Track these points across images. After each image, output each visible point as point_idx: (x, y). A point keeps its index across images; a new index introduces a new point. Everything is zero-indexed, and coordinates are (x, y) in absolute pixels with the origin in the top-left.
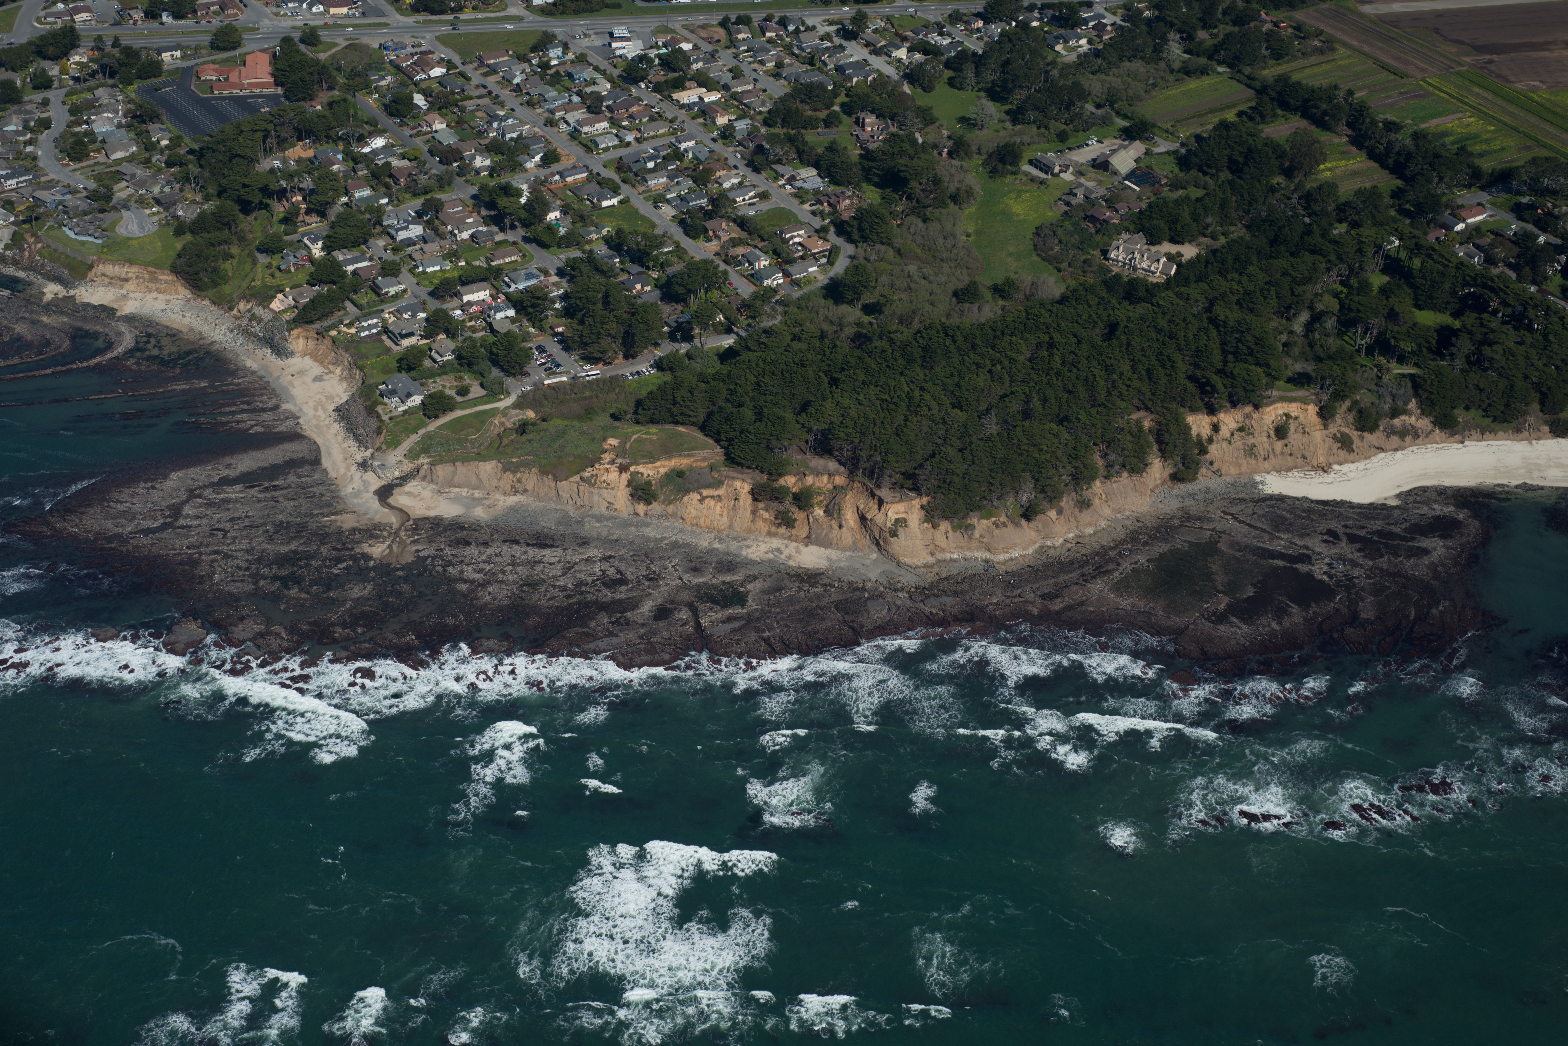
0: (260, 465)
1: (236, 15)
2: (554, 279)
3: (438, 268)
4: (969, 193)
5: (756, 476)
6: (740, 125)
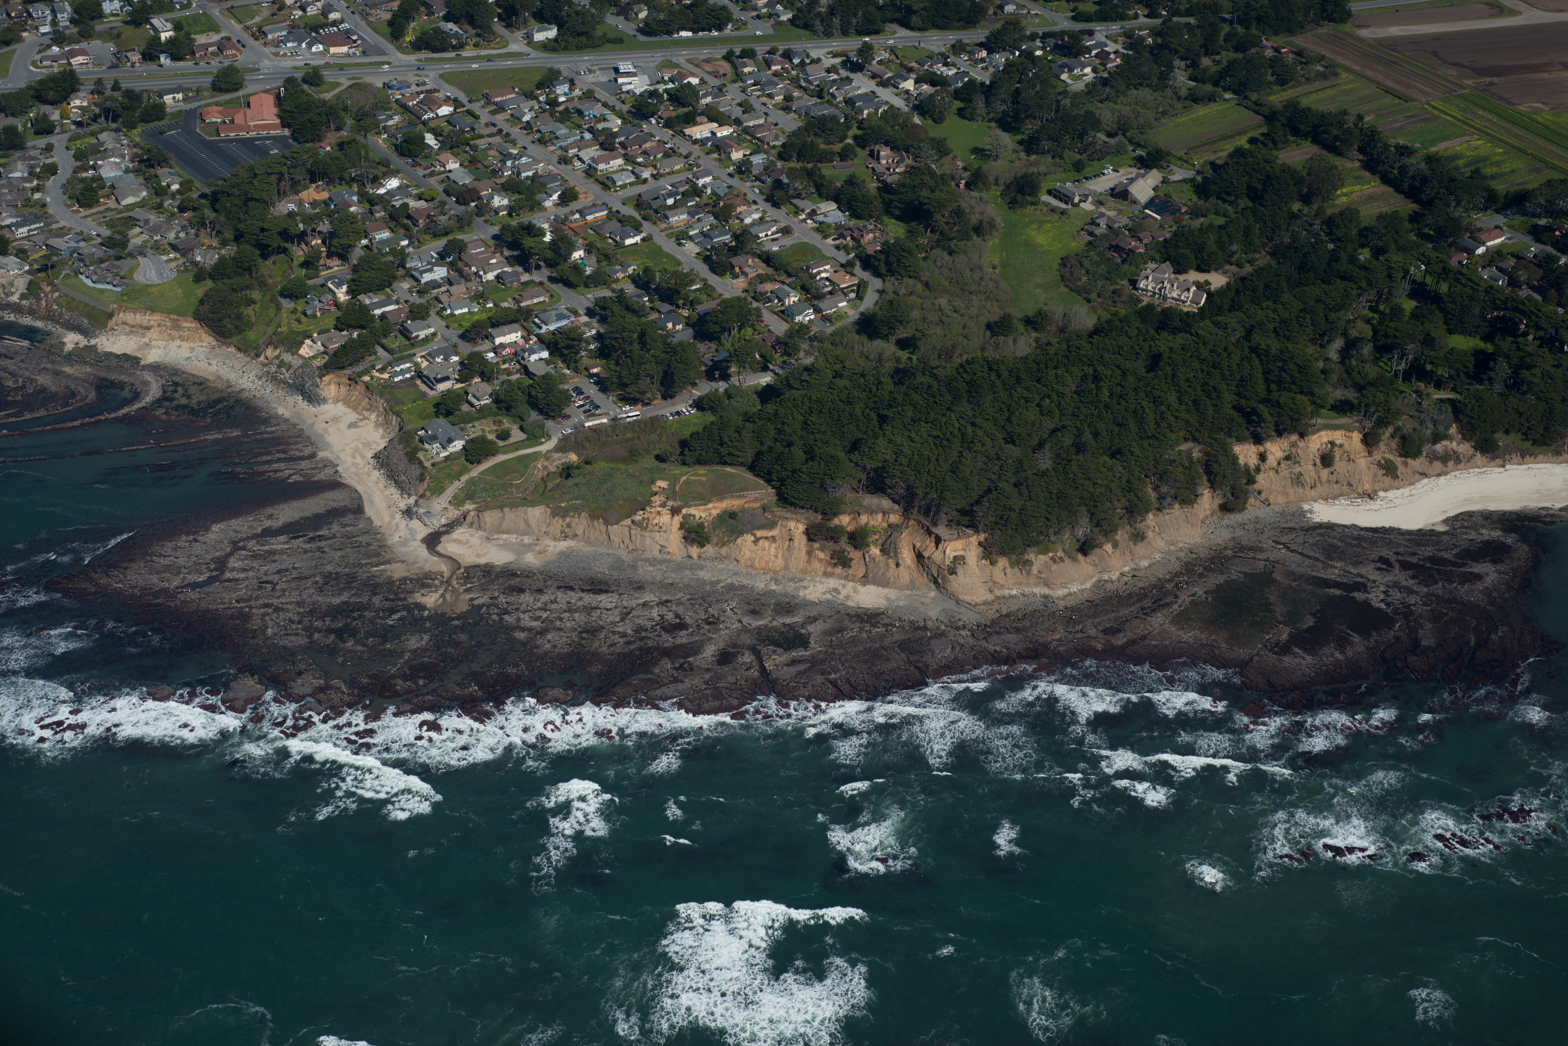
0: (302, 514)
1: (235, 56)
2: (584, 319)
3: (466, 310)
4: (992, 224)
5: (811, 516)
6: (756, 160)
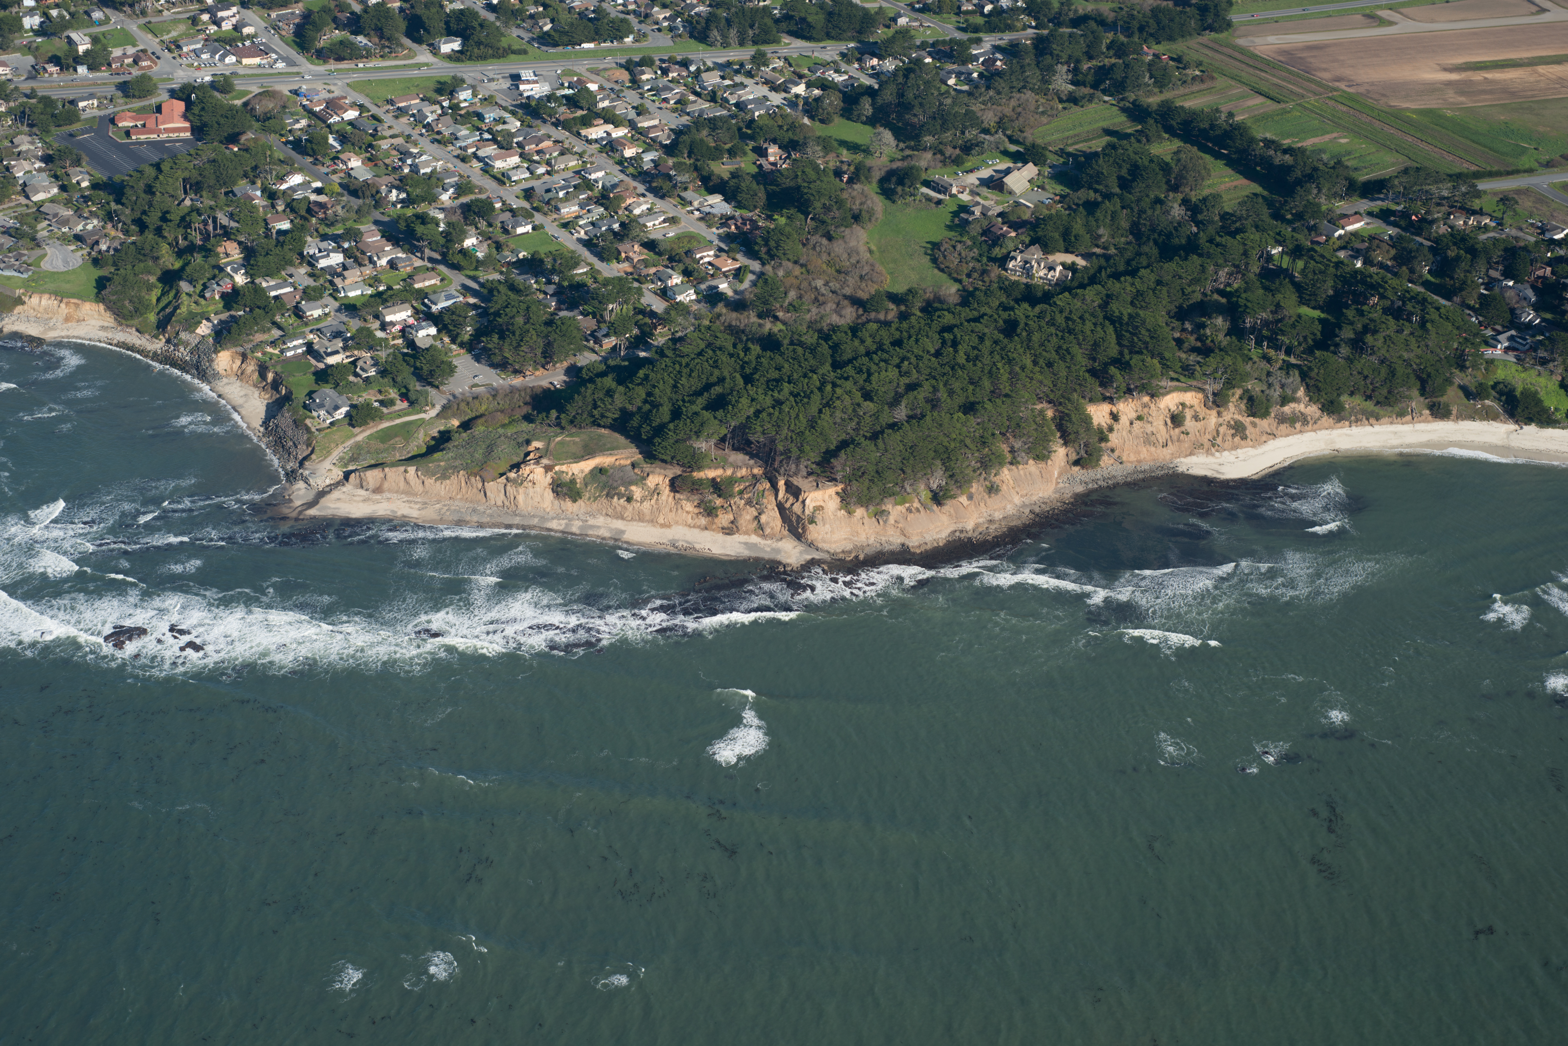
1: (150, 67)
3: (359, 292)
4: (871, 213)
5: (678, 471)
6: (648, 157)
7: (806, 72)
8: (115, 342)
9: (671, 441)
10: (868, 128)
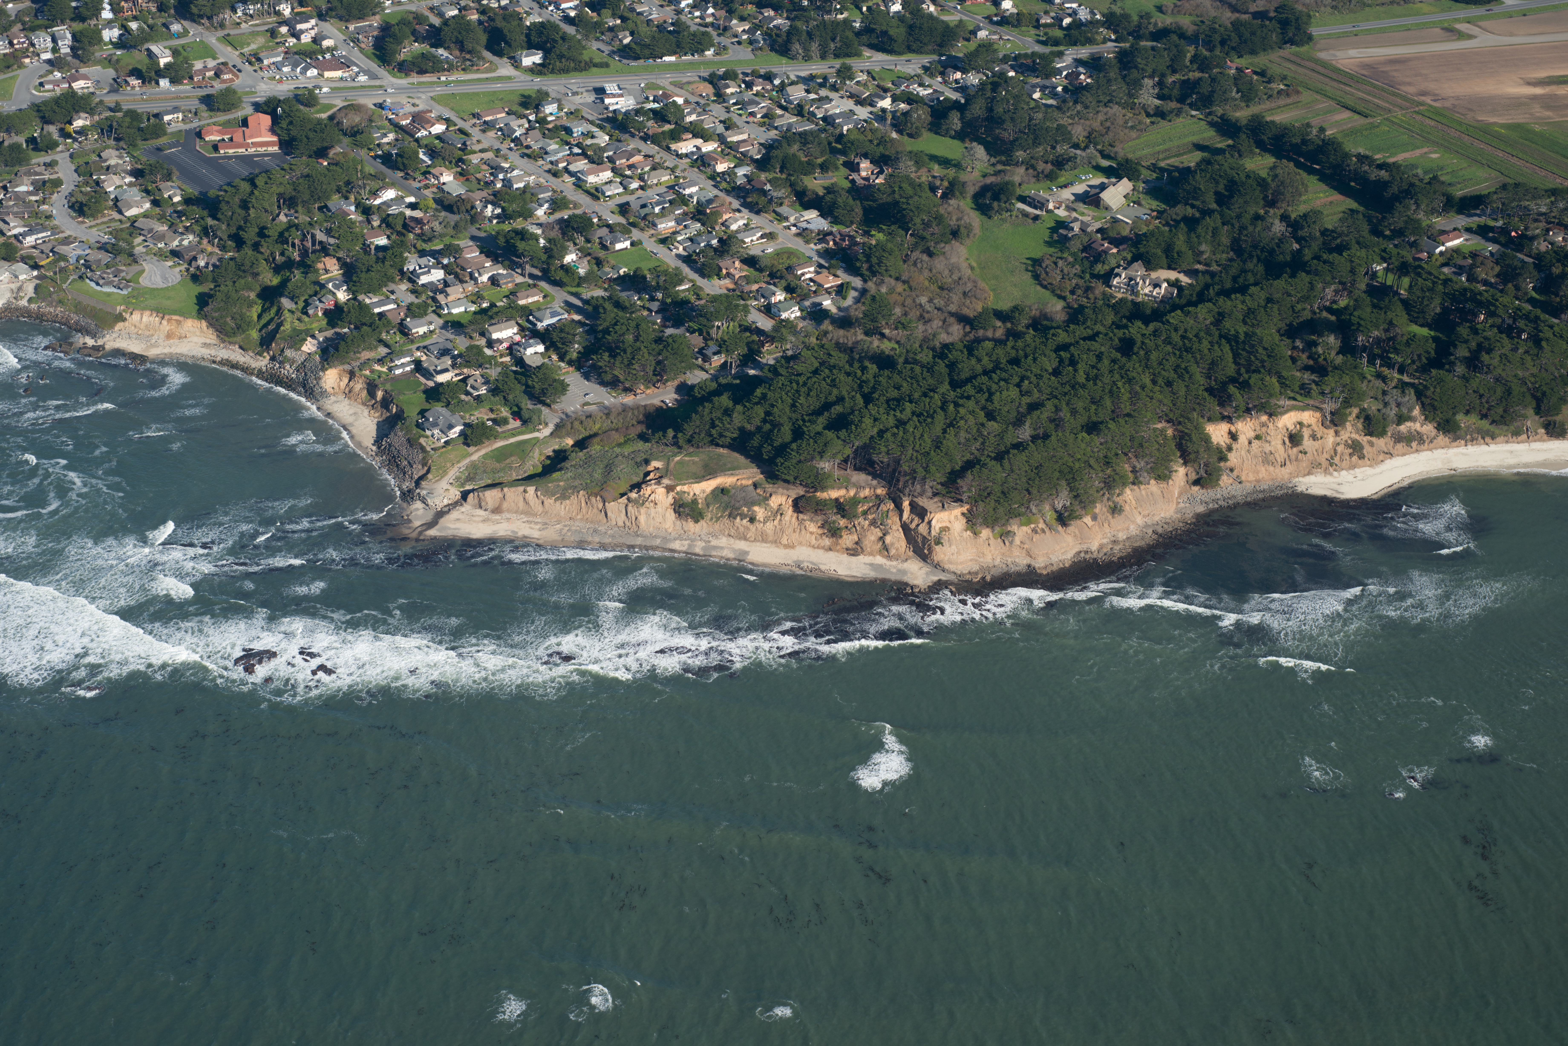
3: (462, 309)
5: (801, 491)
6: (741, 172)
7: (890, 85)
8: (219, 359)
9: (794, 461)
10: (956, 142)
